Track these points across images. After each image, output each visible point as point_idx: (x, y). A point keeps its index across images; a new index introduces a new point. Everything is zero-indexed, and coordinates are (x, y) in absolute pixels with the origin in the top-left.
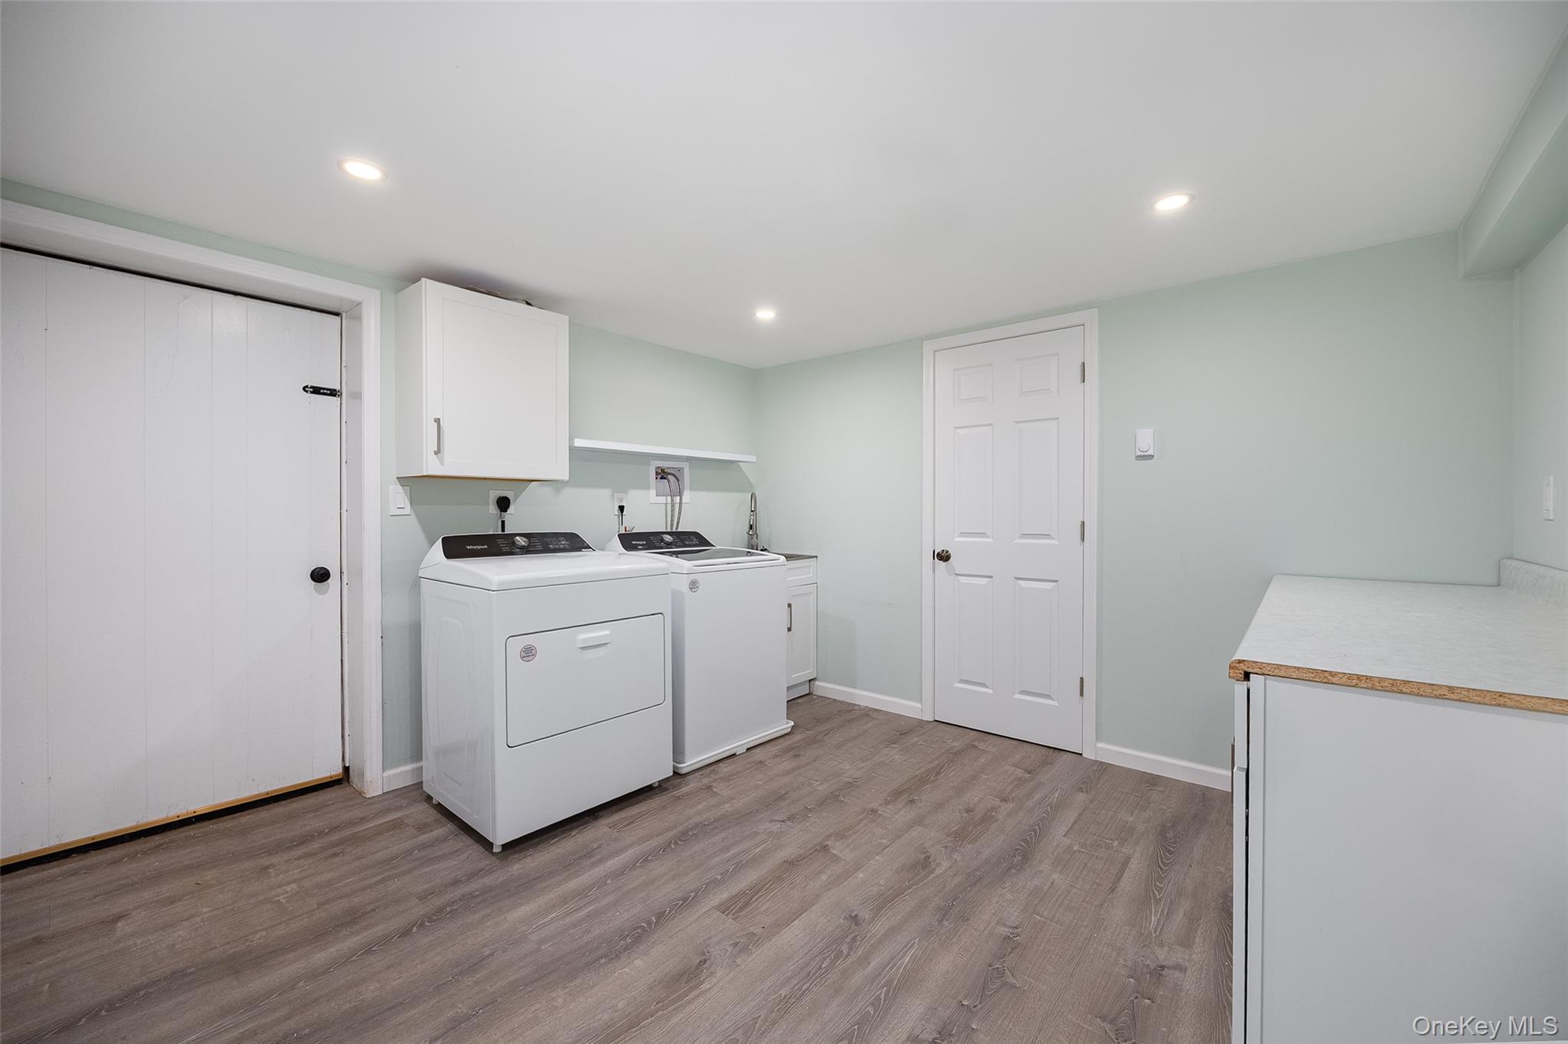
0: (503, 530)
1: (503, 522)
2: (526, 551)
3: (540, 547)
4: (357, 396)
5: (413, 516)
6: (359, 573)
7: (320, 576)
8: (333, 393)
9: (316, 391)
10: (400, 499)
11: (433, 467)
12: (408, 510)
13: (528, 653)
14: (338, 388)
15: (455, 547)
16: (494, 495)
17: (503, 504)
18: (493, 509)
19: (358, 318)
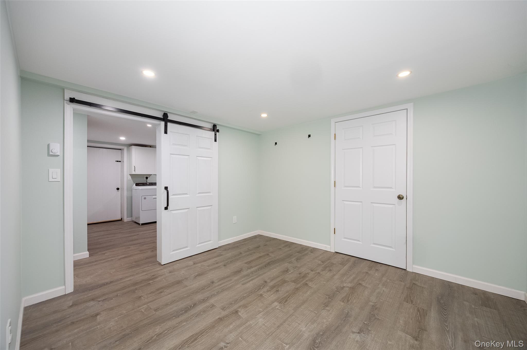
0: (147, 182)
1: (147, 181)
2: (149, 185)
3: (151, 185)
4: (123, 162)
5: (132, 180)
6: (123, 189)
7: (118, 189)
8: (120, 161)
9: (117, 161)
10: (130, 177)
11: (134, 173)
12: (131, 179)
13: (145, 198)
14: (121, 161)
15: (137, 185)
16: (145, 177)
17: (147, 178)
18: (145, 179)
19: (124, 150)
